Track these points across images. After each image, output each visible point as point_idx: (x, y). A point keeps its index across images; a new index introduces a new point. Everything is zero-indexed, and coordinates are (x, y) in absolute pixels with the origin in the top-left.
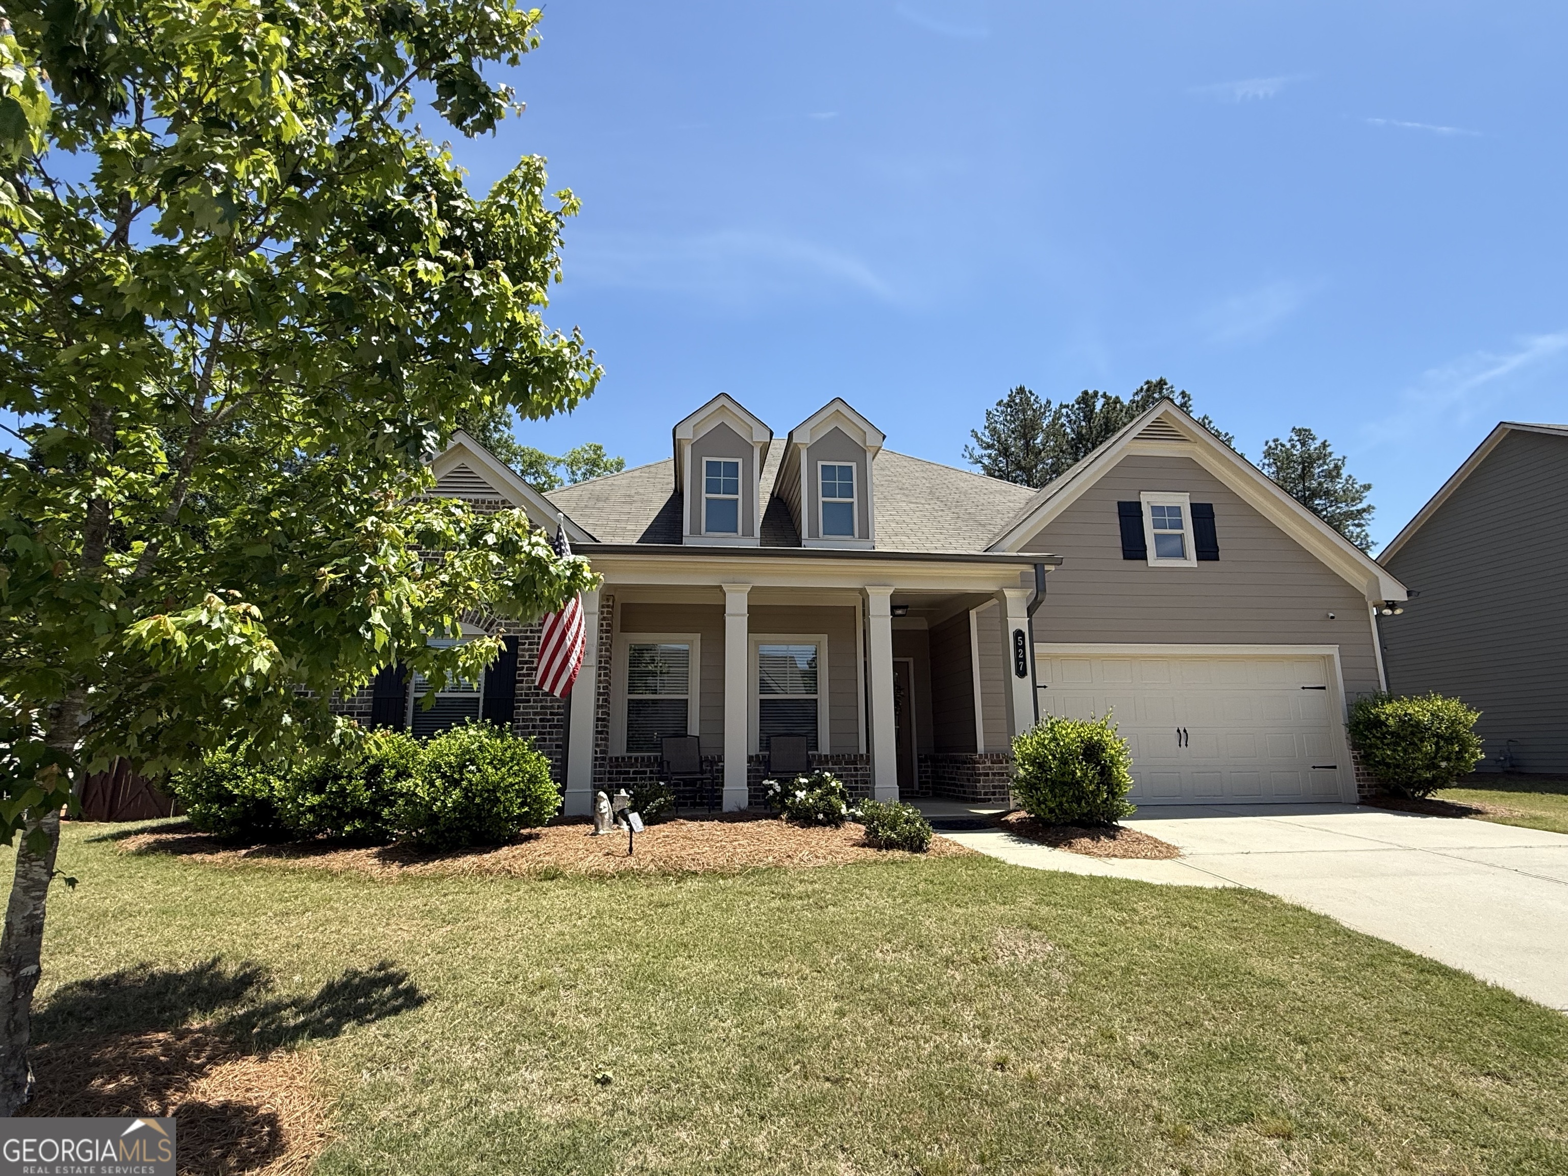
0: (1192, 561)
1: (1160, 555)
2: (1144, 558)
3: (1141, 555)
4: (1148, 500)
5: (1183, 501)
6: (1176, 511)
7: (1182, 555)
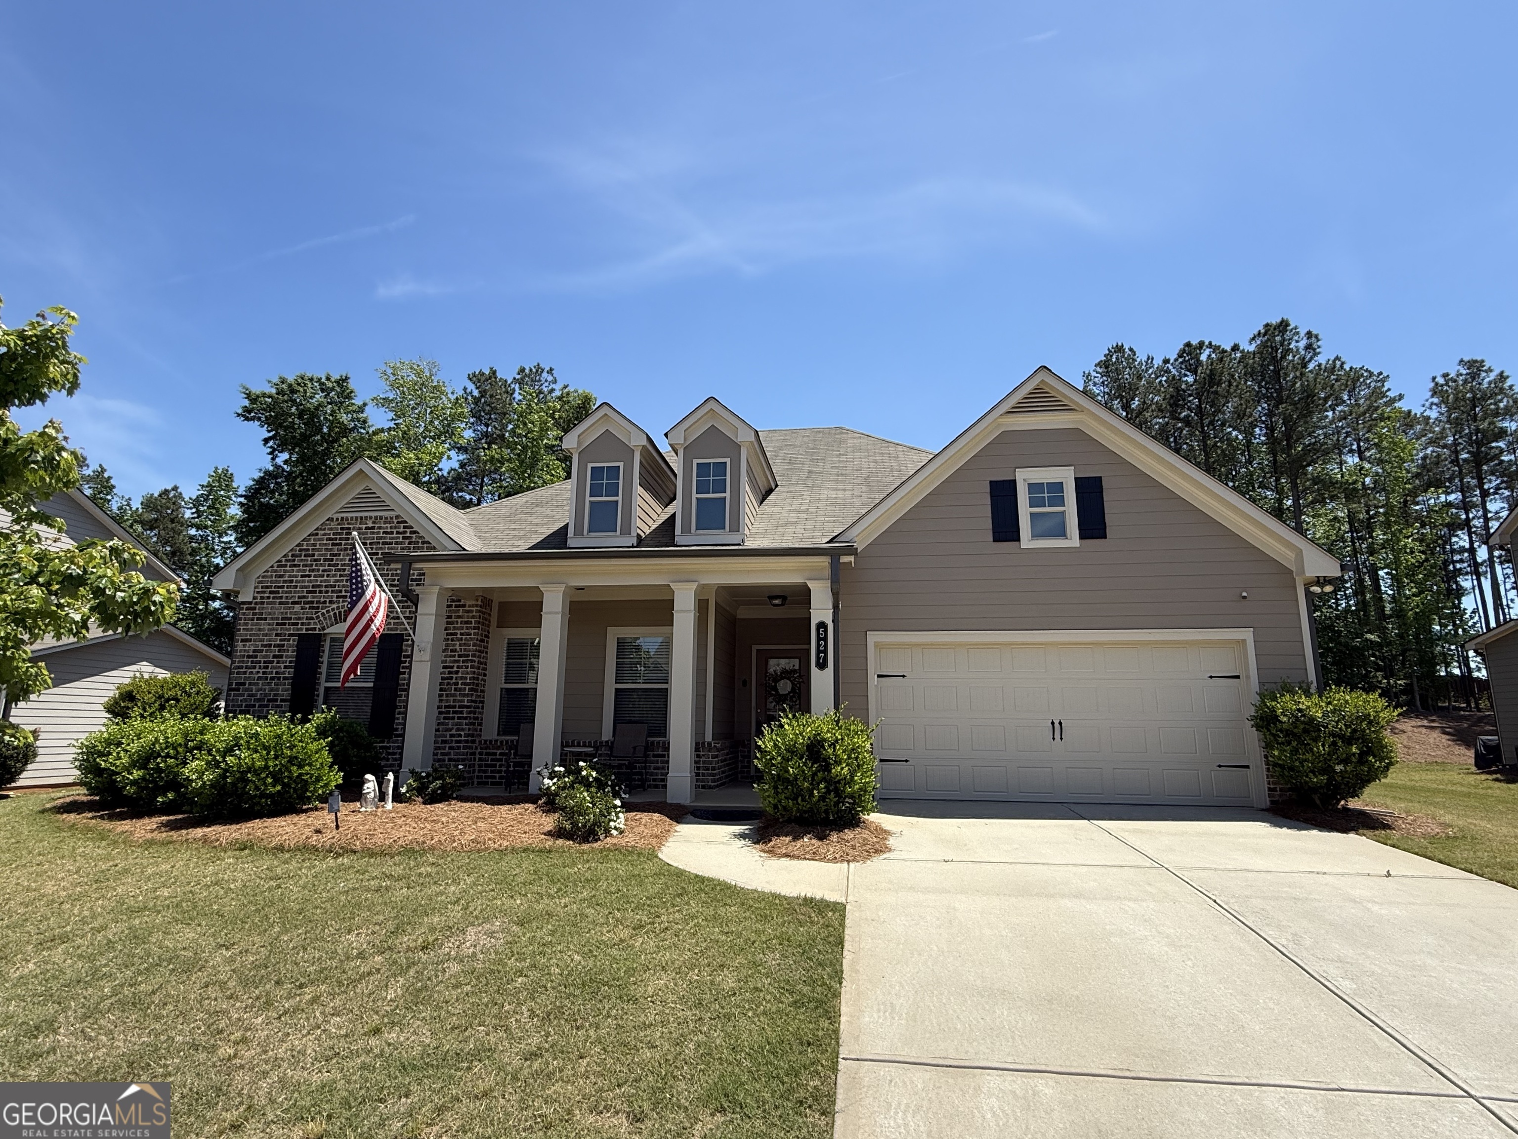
0: (1073, 539)
1: (1035, 536)
2: (1018, 539)
3: (1014, 536)
4: (1024, 477)
5: (1067, 476)
6: (1058, 487)
7: (1061, 532)
